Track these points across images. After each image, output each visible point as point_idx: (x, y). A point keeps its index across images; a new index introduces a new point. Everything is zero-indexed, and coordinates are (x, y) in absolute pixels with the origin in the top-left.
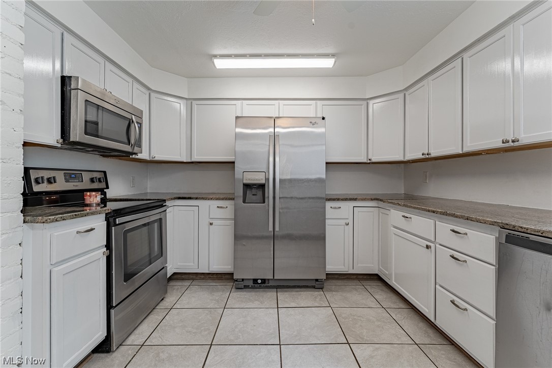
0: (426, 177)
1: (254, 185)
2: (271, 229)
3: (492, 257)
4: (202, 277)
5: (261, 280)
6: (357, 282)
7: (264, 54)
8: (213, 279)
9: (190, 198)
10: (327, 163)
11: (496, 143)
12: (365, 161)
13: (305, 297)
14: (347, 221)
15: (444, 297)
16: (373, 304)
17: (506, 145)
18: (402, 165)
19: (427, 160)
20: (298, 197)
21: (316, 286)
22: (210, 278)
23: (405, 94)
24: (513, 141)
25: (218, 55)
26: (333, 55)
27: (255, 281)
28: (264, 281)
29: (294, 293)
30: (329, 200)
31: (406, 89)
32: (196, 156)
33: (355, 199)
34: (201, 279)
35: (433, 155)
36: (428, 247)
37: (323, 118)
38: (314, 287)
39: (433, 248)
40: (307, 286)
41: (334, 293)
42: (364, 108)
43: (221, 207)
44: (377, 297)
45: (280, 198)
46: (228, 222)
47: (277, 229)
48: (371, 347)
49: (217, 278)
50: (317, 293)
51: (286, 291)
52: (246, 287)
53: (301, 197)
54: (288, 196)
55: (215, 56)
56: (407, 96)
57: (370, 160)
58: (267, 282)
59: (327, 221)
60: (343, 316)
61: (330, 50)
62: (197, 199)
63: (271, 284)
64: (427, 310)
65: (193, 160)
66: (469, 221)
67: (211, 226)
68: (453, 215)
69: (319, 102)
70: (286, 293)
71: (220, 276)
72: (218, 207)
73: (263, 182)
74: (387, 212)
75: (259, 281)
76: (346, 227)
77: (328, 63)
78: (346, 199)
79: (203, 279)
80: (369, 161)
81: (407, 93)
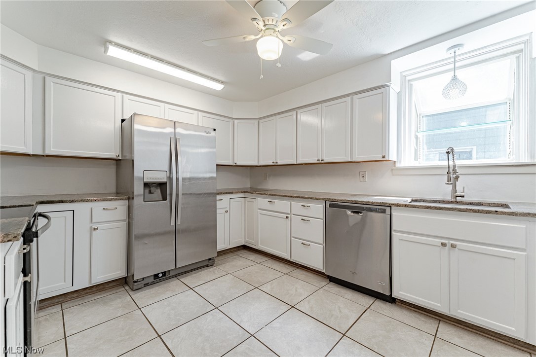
0: (266, 176)
1: (154, 184)
2: (173, 223)
3: (322, 215)
4: (75, 295)
5: (162, 273)
6: (231, 255)
7: (166, 60)
8: (93, 293)
9: (62, 202)
10: (217, 165)
11: (314, 160)
12: (231, 164)
13: (205, 275)
14: (226, 210)
15: (297, 243)
16: (252, 263)
17: (318, 162)
18: (249, 168)
19: (275, 166)
20: (196, 193)
21: (210, 264)
22: (87, 293)
23: (259, 122)
24: (322, 160)
25: (114, 42)
26: (222, 82)
27: (156, 276)
28: (164, 274)
29: (194, 275)
30: (218, 194)
31: (260, 118)
32: (53, 148)
33: (232, 193)
34: (72, 299)
35: (279, 163)
36: (287, 217)
37: (215, 130)
38: (207, 266)
39: (289, 218)
40: (201, 267)
41: (223, 265)
42: (231, 124)
43: (107, 209)
44: (250, 259)
45: (183, 194)
46: (118, 224)
47: (179, 222)
48: (269, 284)
49: (98, 290)
50: (211, 269)
51: (186, 276)
52: (146, 285)
53: (198, 193)
54: (188, 193)
55: (111, 42)
56: (260, 124)
57: (235, 163)
58: (167, 274)
59: (217, 210)
60: (241, 275)
61: (222, 78)
62: (72, 201)
63: (172, 274)
64: (286, 254)
65: (47, 152)
66: (312, 200)
67: (94, 233)
68: (303, 198)
69: (200, 113)
70: (187, 277)
71: (101, 287)
72: (104, 209)
73: (165, 180)
74: (253, 200)
75: (160, 275)
76: (226, 214)
77: (219, 87)
78: (226, 193)
79: (77, 297)
80: (234, 165)
81: (261, 121)
